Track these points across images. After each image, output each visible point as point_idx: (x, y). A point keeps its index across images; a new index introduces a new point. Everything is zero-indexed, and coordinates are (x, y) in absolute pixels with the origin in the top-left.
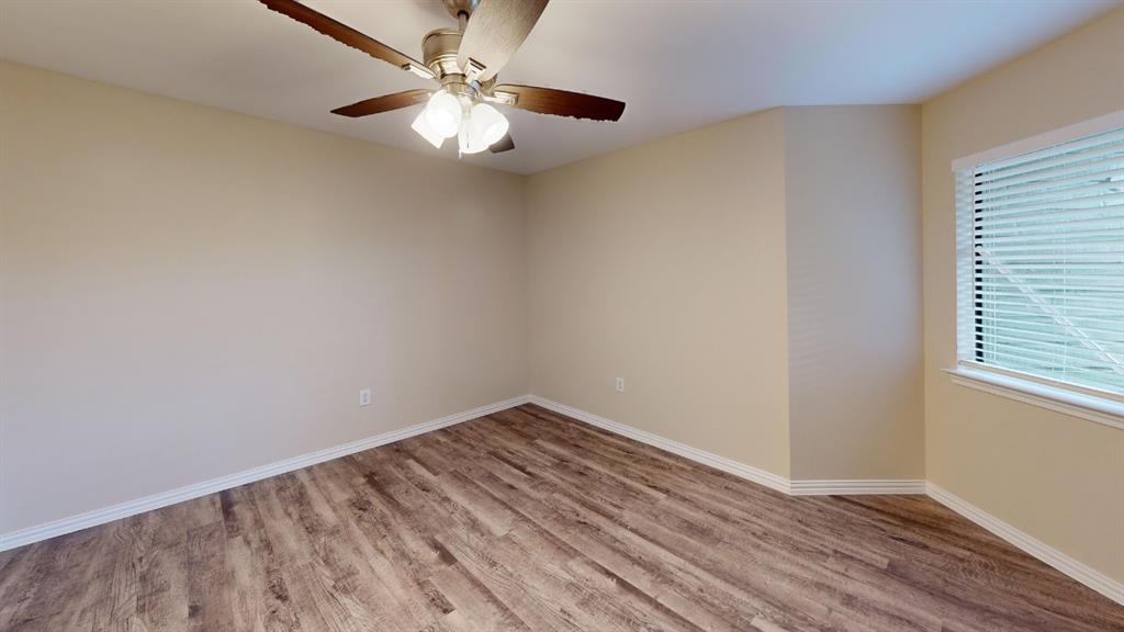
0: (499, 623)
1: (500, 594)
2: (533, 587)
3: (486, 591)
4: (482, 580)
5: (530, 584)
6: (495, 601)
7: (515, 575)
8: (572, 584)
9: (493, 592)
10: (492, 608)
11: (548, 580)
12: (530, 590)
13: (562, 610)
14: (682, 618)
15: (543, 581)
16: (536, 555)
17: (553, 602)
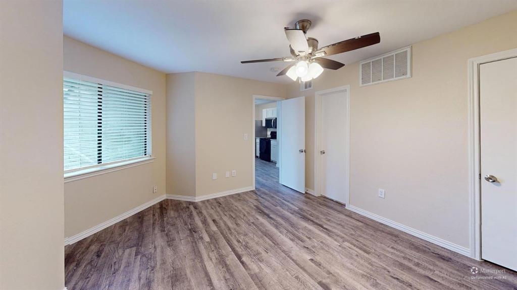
0: (290, 252)
1: (291, 263)
2: (278, 263)
3: (298, 264)
4: (301, 270)
5: (279, 265)
6: (293, 260)
7: (285, 270)
8: (260, 261)
9: (294, 263)
10: (294, 258)
11: (271, 265)
12: (279, 262)
13: (268, 253)
14: (229, 244)
15: (272, 265)
16: (274, 279)
17: (270, 256)
